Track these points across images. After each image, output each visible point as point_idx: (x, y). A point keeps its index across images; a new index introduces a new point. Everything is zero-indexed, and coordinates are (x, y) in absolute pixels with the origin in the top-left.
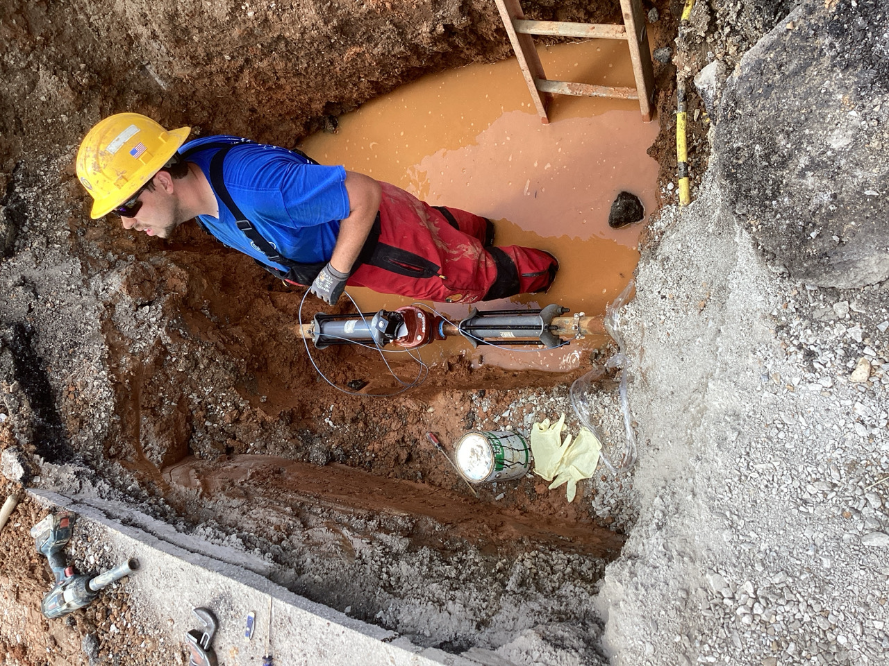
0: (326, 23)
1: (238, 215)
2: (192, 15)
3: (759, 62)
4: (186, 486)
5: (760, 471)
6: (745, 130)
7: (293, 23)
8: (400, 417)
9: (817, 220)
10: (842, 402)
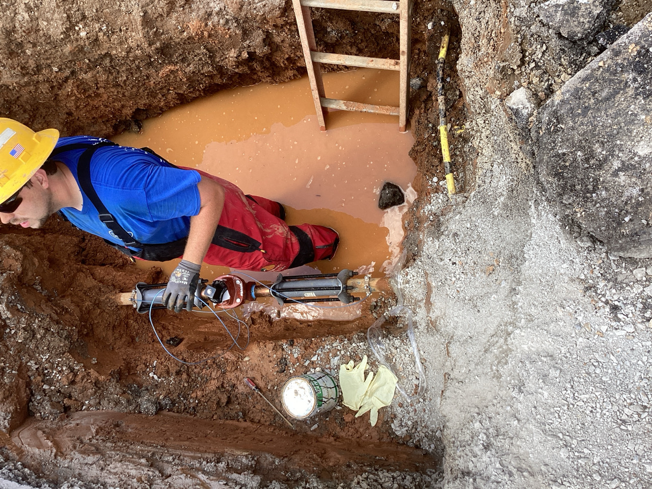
0: (150, 45)
1: (101, 208)
2: (28, 32)
3: (577, 90)
4: (39, 448)
5: (585, 400)
6: (568, 140)
7: (121, 43)
8: (219, 367)
9: (628, 208)
10: (644, 343)
